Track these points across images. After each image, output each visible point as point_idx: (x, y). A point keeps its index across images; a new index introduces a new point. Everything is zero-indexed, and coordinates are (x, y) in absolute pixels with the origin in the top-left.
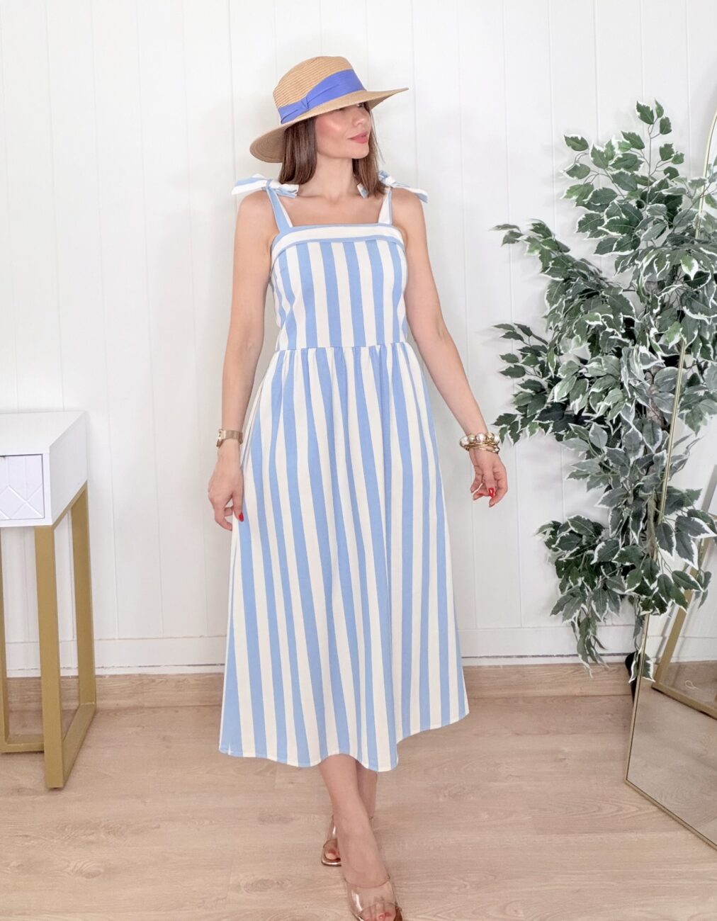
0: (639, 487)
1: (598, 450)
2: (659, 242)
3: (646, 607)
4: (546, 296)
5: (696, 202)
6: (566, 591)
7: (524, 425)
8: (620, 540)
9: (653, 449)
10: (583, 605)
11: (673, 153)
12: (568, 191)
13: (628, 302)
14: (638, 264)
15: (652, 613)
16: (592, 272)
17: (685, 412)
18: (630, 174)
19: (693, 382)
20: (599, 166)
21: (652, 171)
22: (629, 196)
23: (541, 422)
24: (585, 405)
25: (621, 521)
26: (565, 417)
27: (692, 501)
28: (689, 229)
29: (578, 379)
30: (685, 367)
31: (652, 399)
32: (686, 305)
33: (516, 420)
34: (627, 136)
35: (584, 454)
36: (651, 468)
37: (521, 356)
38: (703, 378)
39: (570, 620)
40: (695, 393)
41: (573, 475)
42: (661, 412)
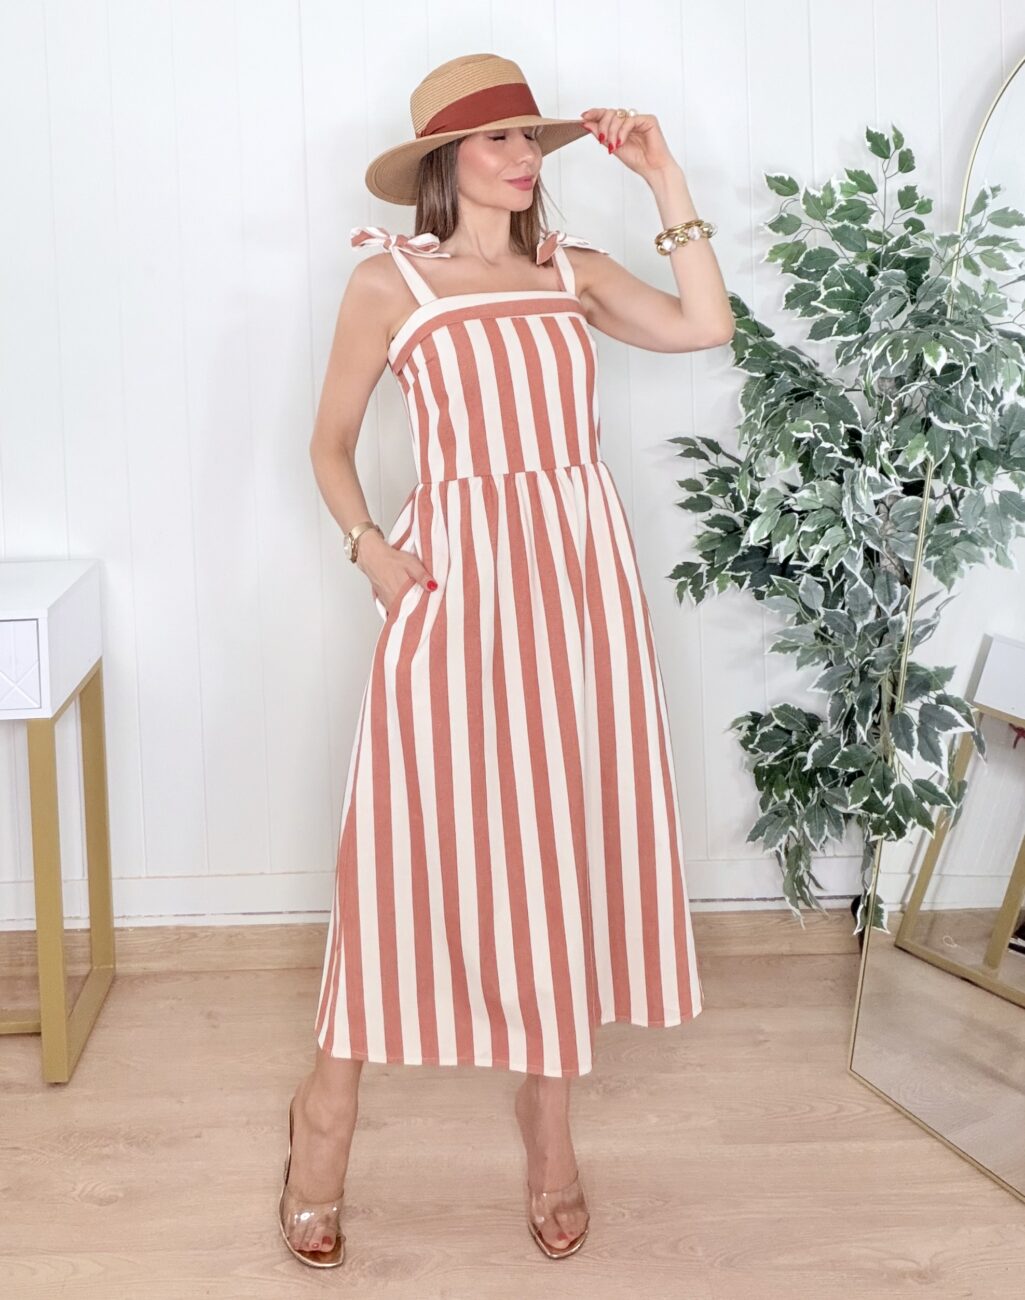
0: (868, 663)
1: (812, 613)
2: (896, 323)
3: (877, 831)
4: (740, 398)
5: (948, 267)
6: (770, 807)
7: (711, 577)
8: (842, 736)
9: (888, 610)
10: (791, 828)
11: (917, 198)
12: (771, 251)
13: (852, 406)
14: (865, 354)
15: (885, 838)
16: (805, 365)
17: (934, 559)
18: (856, 228)
19: (945, 517)
20: (815, 217)
21: (888, 223)
22: (857, 260)
23: (734, 574)
24: (793, 549)
25: (844, 710)
26: (768, 567)
27: (943, 682)
28: (939, 304)
29: (783, 514)
30: (932, 496)
31: (887, 541)
32: (933, 410)
33: (700, 570)
34: (851, 175)
35: (792, 619)
36: (886, 636)
37: (707, 482)
38: (958, 512)
39: (774, 849)
40: (947, 532)
41: (780, 648)
42: (900, 559)
